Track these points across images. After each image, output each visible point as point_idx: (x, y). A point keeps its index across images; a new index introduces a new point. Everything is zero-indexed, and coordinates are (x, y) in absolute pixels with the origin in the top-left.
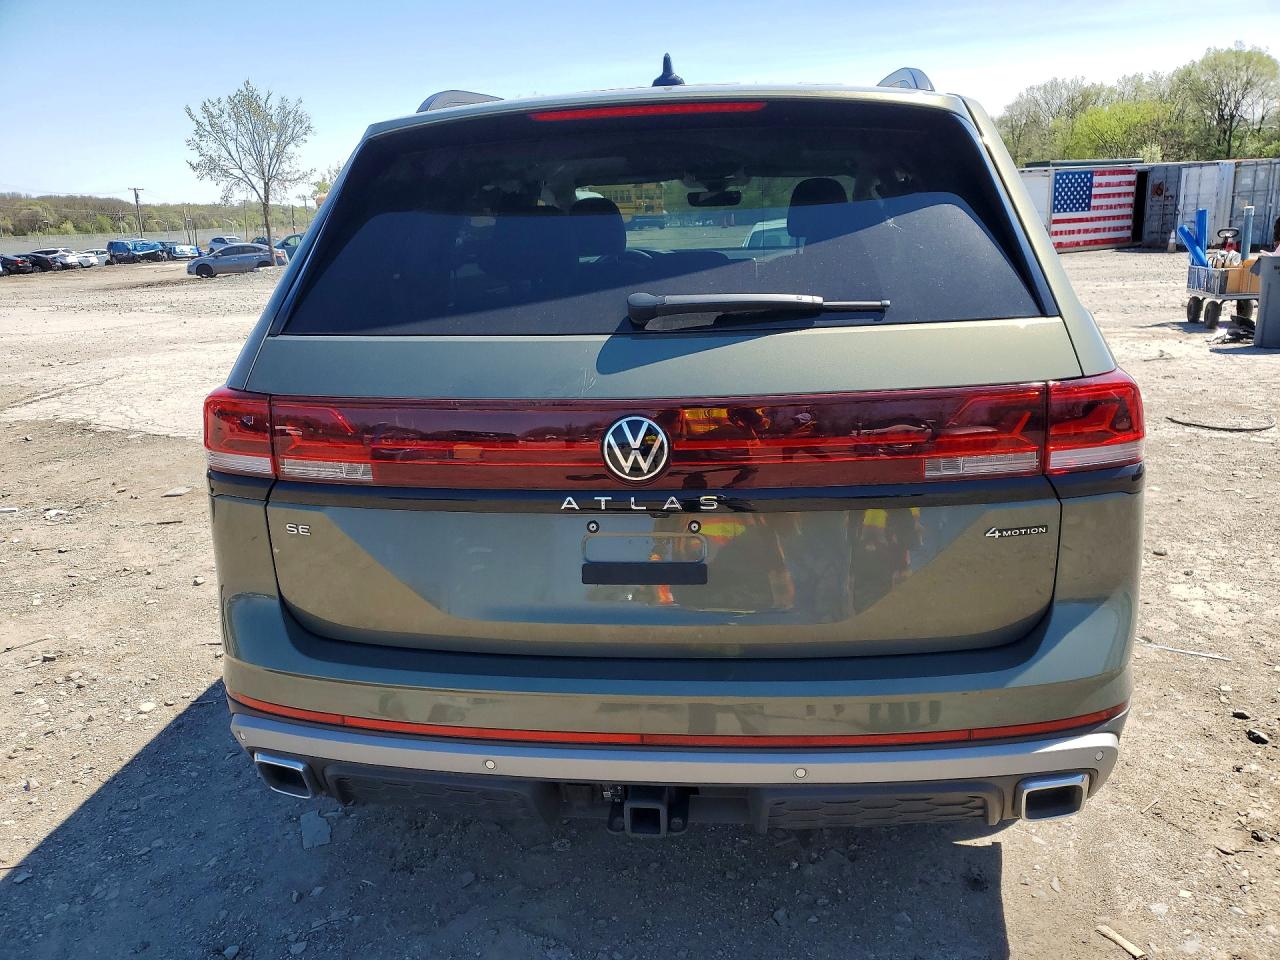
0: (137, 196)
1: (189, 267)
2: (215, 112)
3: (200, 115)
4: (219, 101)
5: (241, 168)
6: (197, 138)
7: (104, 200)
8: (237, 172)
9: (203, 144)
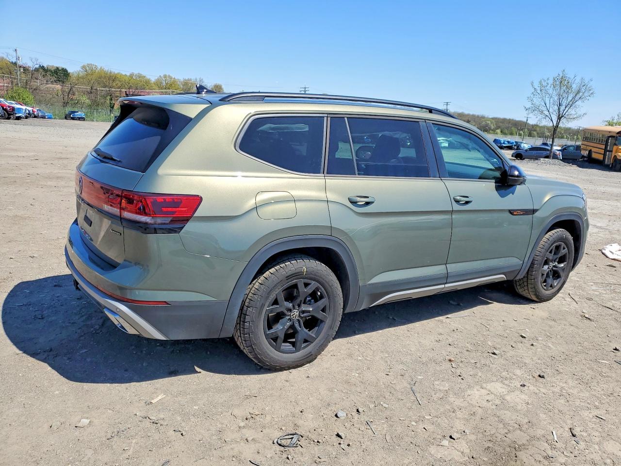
0: (527, 120)
1: (513, 153)
2: (544, 84)
3: (536, 85)
4: (548, 79)
5: (549, 111)
6: (532, 96)
7: (518, 121)
8: (546, 113)
9: (534, 99)
